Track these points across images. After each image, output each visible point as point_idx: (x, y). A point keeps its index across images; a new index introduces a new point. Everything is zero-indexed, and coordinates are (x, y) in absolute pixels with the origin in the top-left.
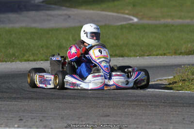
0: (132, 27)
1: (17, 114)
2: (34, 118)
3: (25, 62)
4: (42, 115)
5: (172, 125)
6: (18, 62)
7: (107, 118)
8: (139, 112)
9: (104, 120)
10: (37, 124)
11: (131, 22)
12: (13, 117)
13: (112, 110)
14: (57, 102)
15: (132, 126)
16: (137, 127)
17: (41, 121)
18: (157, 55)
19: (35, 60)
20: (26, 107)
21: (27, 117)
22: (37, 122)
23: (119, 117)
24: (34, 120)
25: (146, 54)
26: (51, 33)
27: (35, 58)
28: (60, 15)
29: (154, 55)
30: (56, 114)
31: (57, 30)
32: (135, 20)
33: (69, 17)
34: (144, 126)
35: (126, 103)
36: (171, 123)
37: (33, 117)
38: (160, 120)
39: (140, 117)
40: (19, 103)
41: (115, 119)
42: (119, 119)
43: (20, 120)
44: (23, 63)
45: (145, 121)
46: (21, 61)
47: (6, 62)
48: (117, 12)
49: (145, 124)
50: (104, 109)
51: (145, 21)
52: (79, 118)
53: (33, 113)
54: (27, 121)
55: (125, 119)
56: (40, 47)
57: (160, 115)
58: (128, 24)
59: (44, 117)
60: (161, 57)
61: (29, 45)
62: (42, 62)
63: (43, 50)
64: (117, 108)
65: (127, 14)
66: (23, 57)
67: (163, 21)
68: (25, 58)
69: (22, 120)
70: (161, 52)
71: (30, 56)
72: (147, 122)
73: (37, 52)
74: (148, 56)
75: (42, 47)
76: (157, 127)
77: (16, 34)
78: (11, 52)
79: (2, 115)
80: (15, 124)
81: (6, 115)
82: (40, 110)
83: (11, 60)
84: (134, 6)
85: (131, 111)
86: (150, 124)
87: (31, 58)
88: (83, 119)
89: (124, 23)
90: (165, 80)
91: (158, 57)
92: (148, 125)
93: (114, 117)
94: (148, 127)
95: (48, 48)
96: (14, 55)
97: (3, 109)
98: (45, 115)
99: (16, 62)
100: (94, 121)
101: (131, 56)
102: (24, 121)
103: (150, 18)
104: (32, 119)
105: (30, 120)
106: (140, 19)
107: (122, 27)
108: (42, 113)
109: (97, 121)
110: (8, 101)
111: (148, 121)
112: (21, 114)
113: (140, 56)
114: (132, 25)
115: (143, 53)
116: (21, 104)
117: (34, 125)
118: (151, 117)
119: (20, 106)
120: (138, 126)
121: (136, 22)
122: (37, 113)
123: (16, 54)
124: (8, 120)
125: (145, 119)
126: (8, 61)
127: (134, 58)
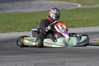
0: (78, 10)
1: (14, 63)
3: (18, 32)
4: (28, 63)
6: (14, 33)
8: (82, 60)
11: (77, 7)
13: (67, 59)
14: (36, 55)
18: (92, 26)
19: (23, 31)
20: (19, 59)
21: (19, 64)
23: (71, 63)
25: (86, 26)
26: (32, 15)
27: (23, 30)
28: (37, 4)
29: (90, 26)
31: (35, 13)
32: (80, 6)
33: (42, 5)
35: (75, 55)
37: (23, 65)
38: (94, 64)
39: (83, 63)
40: (15, 56)
41: (69, 64)
42: (71, 64)
44: (16, 33)
45: (86, 65)
46: (15, 32)
47: (7, 32)
48: (69, 2)
50: (63, 59)
51: (85, 6)
53: (23, 62)
55: (74, 64)
56: (26, 23)
57: (94, 61)
58: (75, 8)
59: (29, 64)
60: (94, 27)
61: (20, 22)
62: (27, 32)
63: (27, 25)
64: (70, 57)
65: (75, 3)
66: (16, 29)
67: (95, 6)
68: (17, 30)
70: (94, 24)
71: (20, 29)
73: (24, 26)
74: (87, 27)
77: (12, 16)
78: (10, 27)
79: (5, 64)
81: (7, 64)
82: (27, 60)
83: (10, 31)
85: (78, 59)
87: (21, 30)
89: (73, 8)
90: (97, 40)
91: (93, 27)
93: (69, 63)
95: (30, 24)
96: (11, 28)
97: (6, 60)
99: (12, 32)
101: (77, 27)
103: (88, 4)
106: (82, 5)
107: (72, 10)
108: (28, 62)
110: (8, 56)
111: (87, 65)
112: (16, 63)
113: (82, 27)
114: (78, 9)
115: (84, 25)
116: (16, 57)
118: (89, 63)
121: (80, 7)
122: (25, 62)
123: (13, 28)
125: (86, 64)
126: (8, 32)
127: (79, 28)
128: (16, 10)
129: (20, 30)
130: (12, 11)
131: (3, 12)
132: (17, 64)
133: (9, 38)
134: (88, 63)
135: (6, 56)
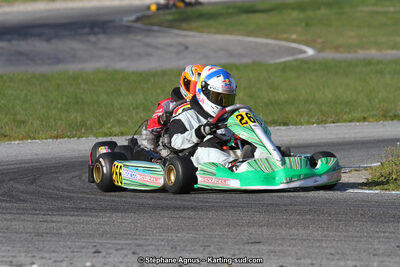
0: (304, 65)
1: (91, 240)
2: (122, 249)
4: (136, 242)
5: (377, 258)
6: (91, 139)
7: (257, 247)
8: (316, 234)
9: (250, 251)
10: (127, 259)
11: (301, 56)
12: (83, 247)
13: (265, 230)
14: (163, 217)
15: (302, 261)
16: (313, 264)
17: (134, 253)
18: (350, 121)
20: (107, 228)
21: (108, 246)
22: (126, 256)
23: (279, 245)
24: (122, 252)
25: (330, 120)
26: (152, 80)
27: (123, 129)
28: (170, 45)
29: (345, 121)
30: (162, 240)
31: (164, 73)
32: (310, 52)
33: (187, 48)
34: (324, 261)
35: (292, 217)
36: (375, 255)
37: (119, 247)
38: (355, 250)
39: (318, 244)
40: (94, 219)
41: (271, 248)
42: (280, 248)
43: (95, 252)
45: (328, 251)
47: (69, 137)
48: (276, 39)
49: (328, 259)
50: (252, 230)
51: (329, 55)
52: (205, 247)
53: (120, 239)
54: (107, 254)
55: (290, 248)
56: (131, 108)
57: (356, 239)
58: (296, 60)
59: (139, 245)
60: (358, 124)
61: (112, 105)
63: (137, 113)
64: (276, 226)
65: (295, 41)
66: (101, 127)
67: (361, 54)
68: (105, 129)
69: (99, 252)
70: (357, 115)
71: (113, 126)
72: (331, 254)
73: (125, 118)
74: (334, 123)
75: (137, 108)
76: (349, 262)
77: (86, 83)
78: (79, 119)
79: (62, 243)
80: (87, 261)
81: (69, 243)
82: (133, 232)
83: (79, 134)
84: (307, 25)
85: (301, 231)
86: (337, 257)
88: (212, 248)
89: (289, 58)
90: (366, 169)
91: (353, 124)
92: (333, 260)
93: (270, 245)
94: (333, 263)
96: (83, 124)
97: (64, 231)
98: (142, 242)
99: (87, 137)
100: (232, 253)
101: (301, 124)
102: (104, 254)
103: (337, 48)
104: (117, 250)
105: (115, 252)
106: (320, 50)
107: (285, 67)
108: (136, 239)
109: (237, 252)
110: (73, 216)
111: (333, 251)
112: (97, 241)
113: (318, 124)
114: (305, 61)
115: (324, 118)
116: (98, 220)
117: (121, 262)
118: (339, 244)
119: (96, 224)
120: (314, 262)
121: (311, 56)
122: (127, 239)
123: (89, 123)
124: (73, 252)
125: (327, 248)
126: (73, 137)
127: (308, 127)
128: (100, 65)
129: (114, 129)
130: (90, 67)
131: (59, 68)
132: (101, 244)
133: (75, 158)
134: (333, 247)
135: (64, 218)
